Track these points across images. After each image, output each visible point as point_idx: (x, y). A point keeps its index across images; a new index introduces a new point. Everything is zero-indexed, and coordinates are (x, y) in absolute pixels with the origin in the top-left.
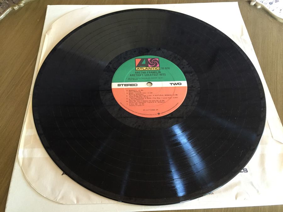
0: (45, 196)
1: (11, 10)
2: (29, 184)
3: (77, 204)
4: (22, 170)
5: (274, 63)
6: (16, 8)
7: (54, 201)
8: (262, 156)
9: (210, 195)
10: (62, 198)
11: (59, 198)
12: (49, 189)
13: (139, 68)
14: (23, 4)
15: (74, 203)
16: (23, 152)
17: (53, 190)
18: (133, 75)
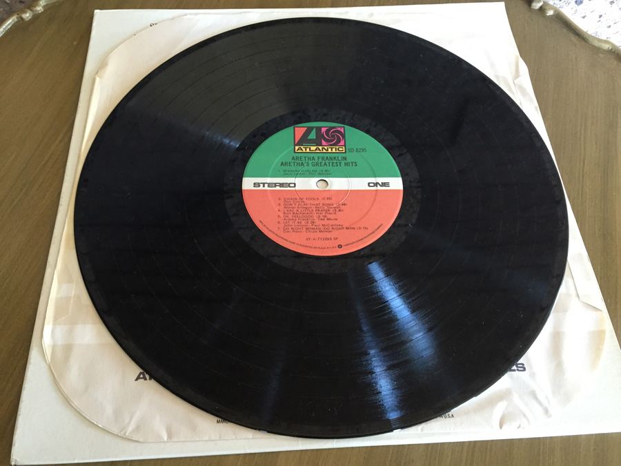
0: (101, 426)
1: (16, 20)
2: (67, 400)
3: (167, 442)
4: (51, 371)
5: (579, 134)
6: (27, 16)
7: (120, 437)
8: (557, 337)
9: (448, 419)
10: (138, 428)
11: (130, 429)
12: (109, 410)
14: (41, 8)
15: (163, 439)
16: (53, 331)
17: (118, 414)
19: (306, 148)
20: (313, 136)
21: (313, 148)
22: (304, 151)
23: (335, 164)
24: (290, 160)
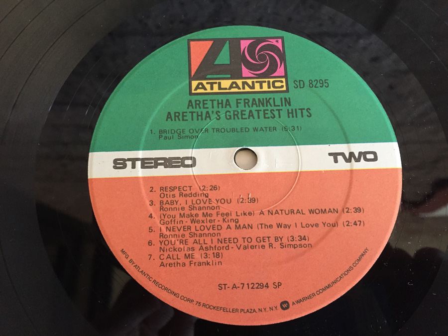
13: (204, 82)
18: (177, 115)
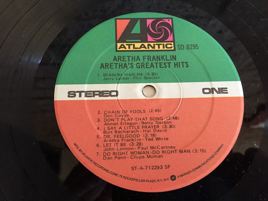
19: (129, 45)
20: (137, 29)
21: (138, 45)
22: (127, 49)
23: (164, 66)
24: (111, 60)
